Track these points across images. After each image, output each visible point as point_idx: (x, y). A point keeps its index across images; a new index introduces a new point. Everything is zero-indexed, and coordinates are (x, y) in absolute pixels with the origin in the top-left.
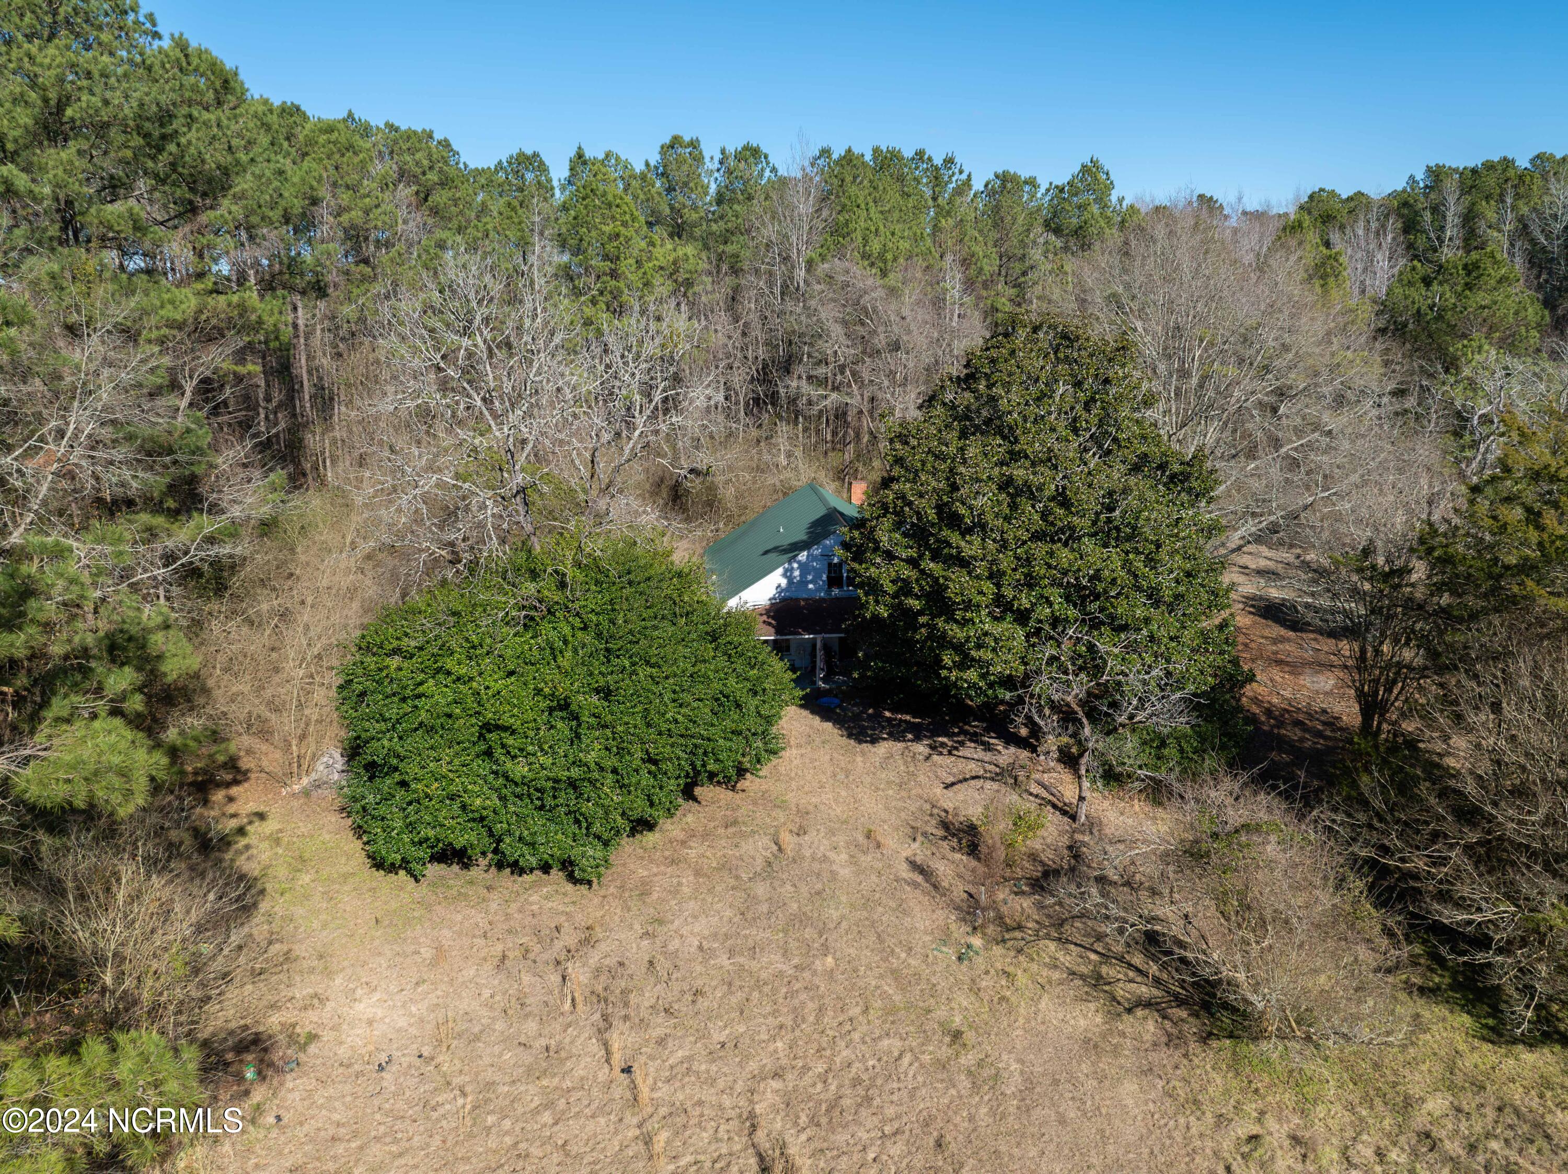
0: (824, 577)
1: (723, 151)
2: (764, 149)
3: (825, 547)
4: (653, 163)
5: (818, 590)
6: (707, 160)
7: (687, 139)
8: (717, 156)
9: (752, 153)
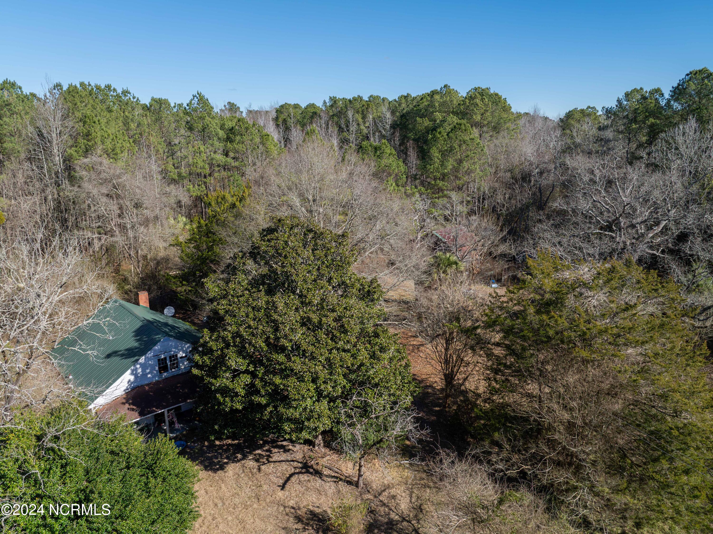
0: (157, 368)
3: (155, 350)
5: (154, 377)
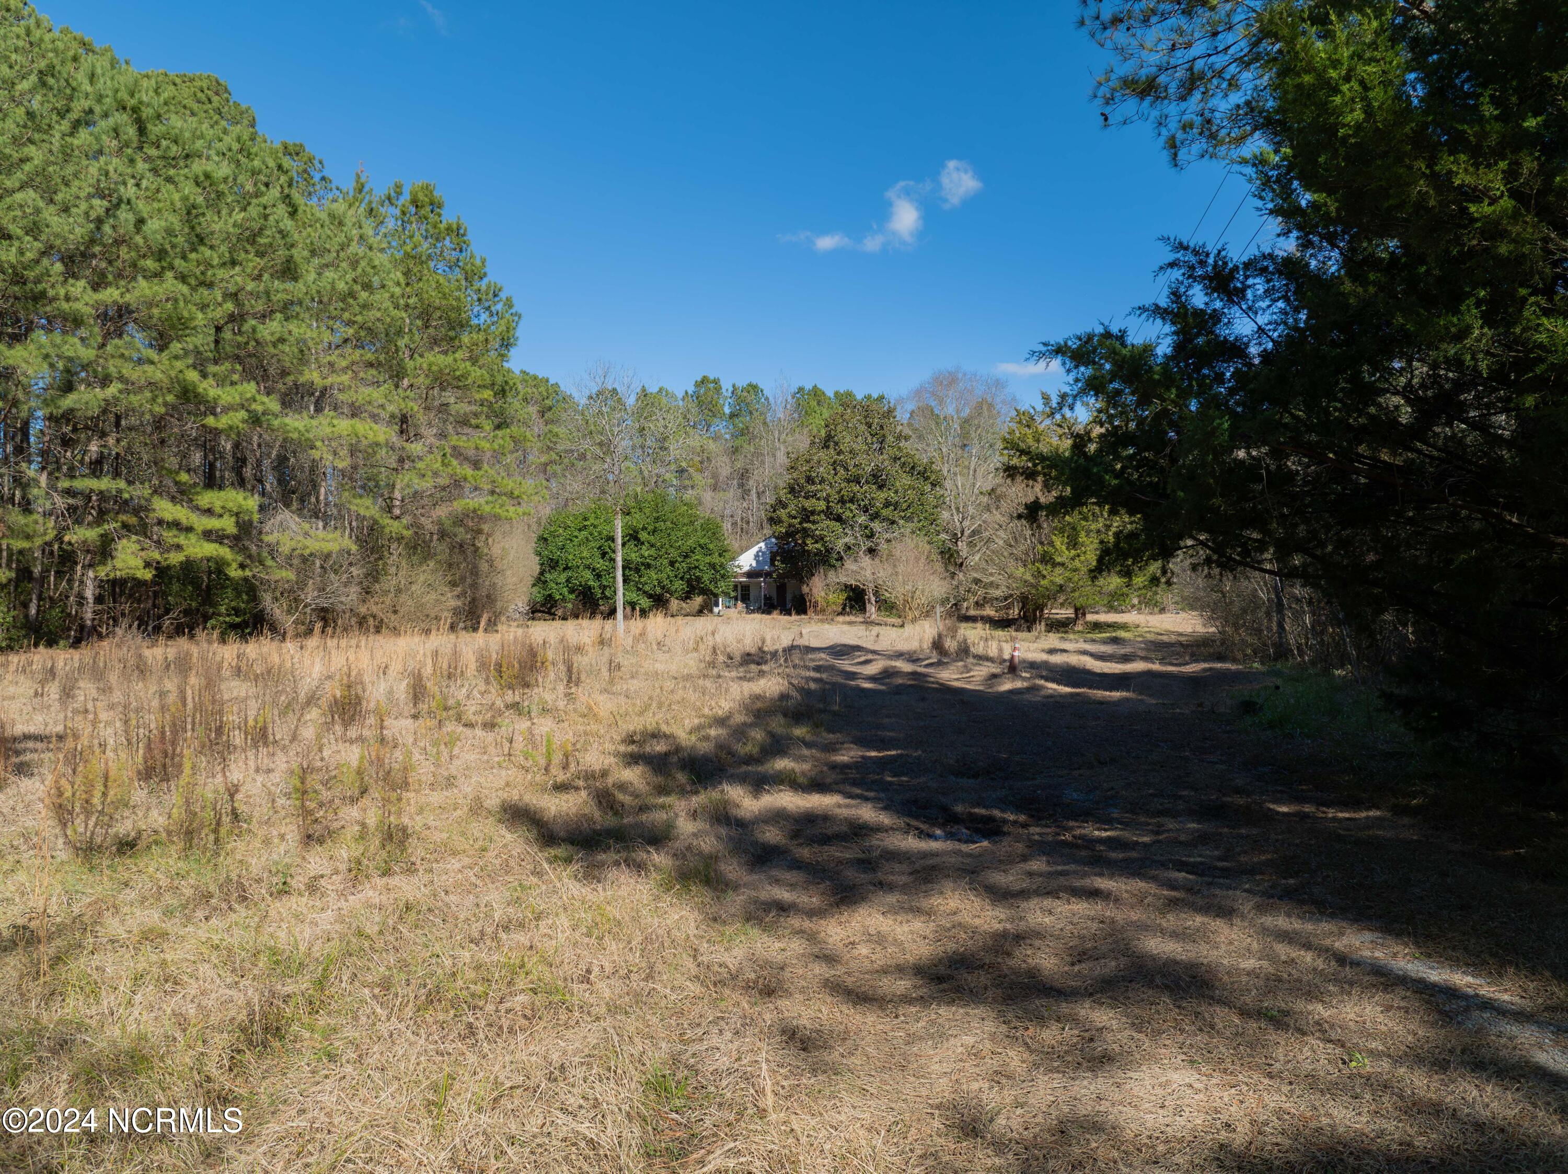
1: (734, 386)
2: (761, 386)
4: (690, 392)
6: (724, 390)
7: (712, 378)
8: (731, 389)
9: (753, 388)
